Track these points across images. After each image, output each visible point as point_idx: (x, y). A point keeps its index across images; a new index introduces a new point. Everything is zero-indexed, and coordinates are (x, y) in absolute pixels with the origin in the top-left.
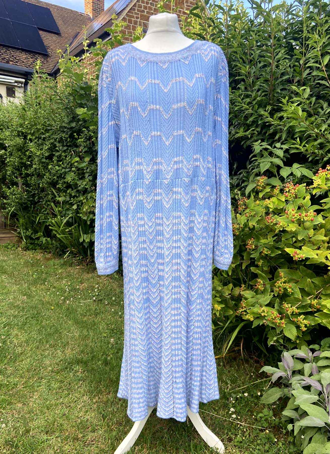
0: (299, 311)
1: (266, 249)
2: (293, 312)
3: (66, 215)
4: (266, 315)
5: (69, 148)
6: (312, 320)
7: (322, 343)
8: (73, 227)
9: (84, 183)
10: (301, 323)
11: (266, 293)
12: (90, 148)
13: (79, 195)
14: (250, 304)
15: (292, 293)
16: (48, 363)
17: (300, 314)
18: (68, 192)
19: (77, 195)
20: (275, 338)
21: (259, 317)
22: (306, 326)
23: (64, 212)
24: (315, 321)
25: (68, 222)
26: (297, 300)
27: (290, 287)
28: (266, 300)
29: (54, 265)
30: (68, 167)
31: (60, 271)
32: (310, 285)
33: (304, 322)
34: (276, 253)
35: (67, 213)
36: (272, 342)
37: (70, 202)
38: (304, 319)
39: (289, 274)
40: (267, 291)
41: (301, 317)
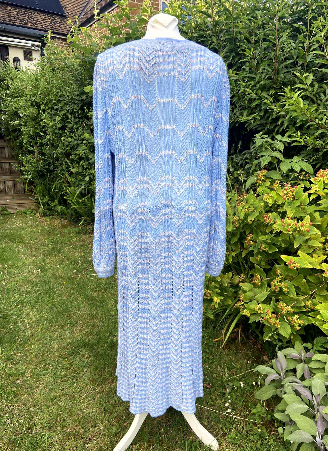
0: (293, 310)
1: (264, 245)
2: (288, 312)
3: (80, 186)
4: (262, 312)
5: (81, 120)
6: (306, 320)
7: (315, 341)
8: (86, 197)
10: (295, 322)
11: (263, 287)
13: (91, 168)
14: (248, 298)
15: (287, 292)
16: (56, 346)
17: (295, 313)
18: (81, 163)
19: (89, 167)
20: (270, 335)
21: (255, 314)
22: (300, 326)
23: (77, 183)
24: (309, 320)
25: (81, 193)
26: (292, 300)
27: (286, 287)
28: (263, 296)
29: (69, 233)
30: (80, 139)
31: (75, 240)
32: (305, 286)
33: (298, 321)
34: (274, 249)
35: (81, 183)
36: (268, 337)
37: (83, 174)
38: (299, 319)
39: (285, 270)
40: (265, 285)
41: (295, 317)
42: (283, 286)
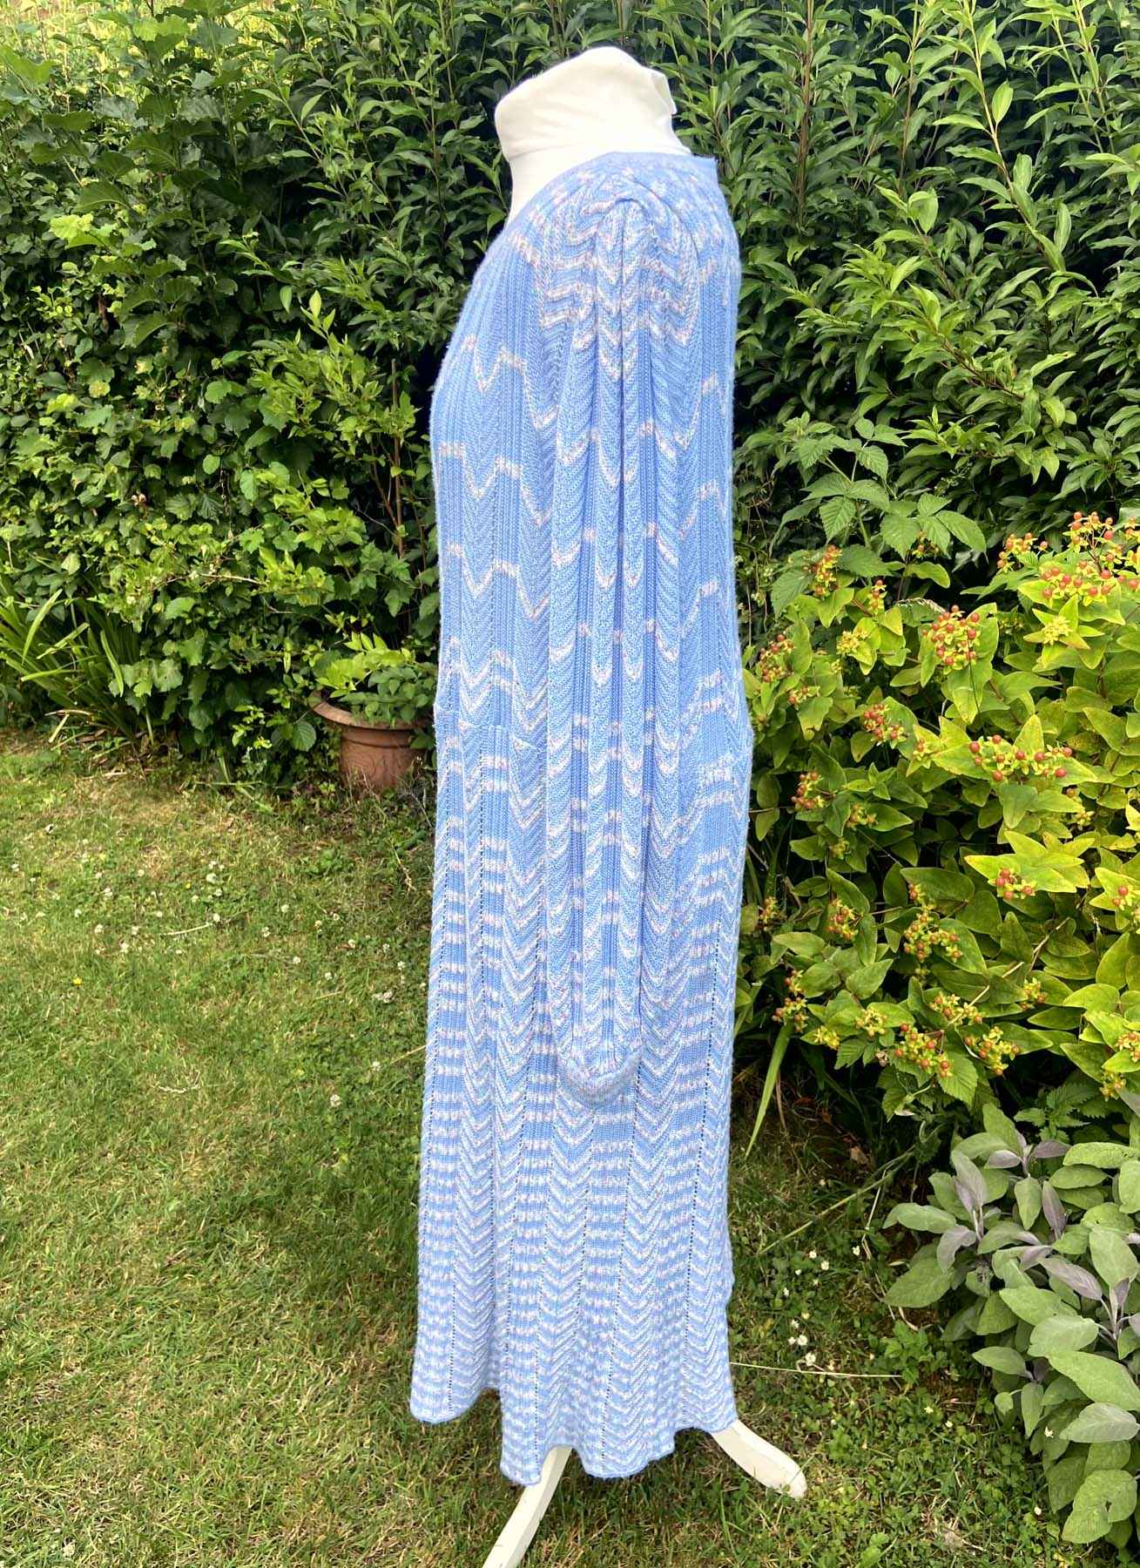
0: (983, 1014)
1: (860, 808)
2: (966, 1021)
3: (40, 593)
4: (882, 1031)
5: (12, 333)
6: (1022, 1038)
7: (1050, 1101)
8: (72, 636)
9: (101, 478)
10: (992, 1052)
11: (864, 945)
12: (101, 338)
13: (82, 521)
14: (817, 984)
15: (959, 959)
17: (990, 1022)
18: (34, 504)
19: (76, 520)
20: (910, 1098)
21: (856, 1035)
22: (1005, 1059)
23: (27, 581)
24: (1031, 1040)
25: (49, 619)
26: (978, 980)
27: (953, 942)
28: (872, 976)
29: (19, 776)
30: (17, 407)
32: (1014, 932)
33: (1001, 1047)
34: (896, 820)
35: (42, 582)
36: (901, 1106)
37: (48, 545)
38: (1003, 1039)
39: (933, 882)
40: (868, 938)
41: (992, 1035)
42: (945, 941)
